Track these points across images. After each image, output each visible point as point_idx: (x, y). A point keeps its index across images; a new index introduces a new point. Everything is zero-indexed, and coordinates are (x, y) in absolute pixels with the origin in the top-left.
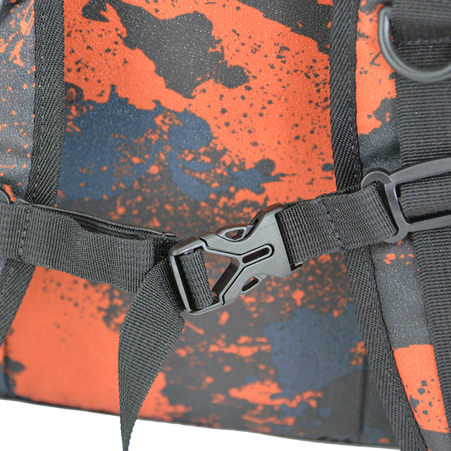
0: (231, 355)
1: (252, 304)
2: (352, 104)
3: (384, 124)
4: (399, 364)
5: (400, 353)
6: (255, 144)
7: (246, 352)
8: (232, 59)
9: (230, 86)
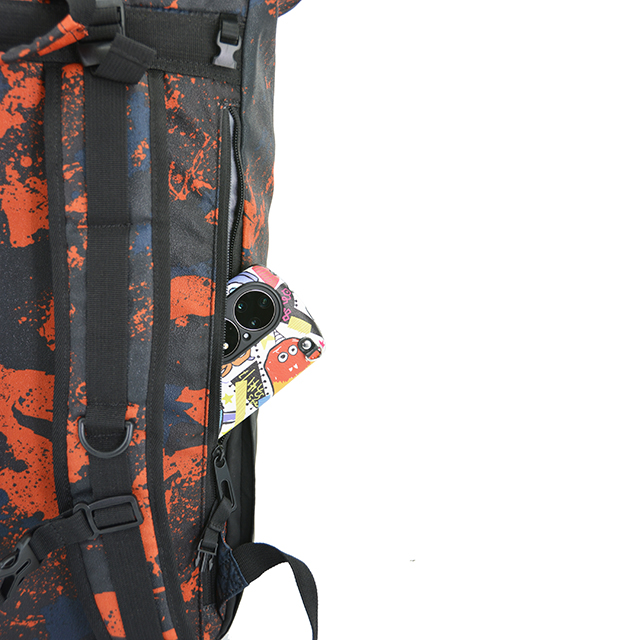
0: (23, 627)
1: (34, 595)
2: (66, 467)
3: (83, 478)
4: (97, 602)
5: (98, 597)
6: (33, 503)
7: (31, 624)
8: (18, 456)
9: (18, 472)
